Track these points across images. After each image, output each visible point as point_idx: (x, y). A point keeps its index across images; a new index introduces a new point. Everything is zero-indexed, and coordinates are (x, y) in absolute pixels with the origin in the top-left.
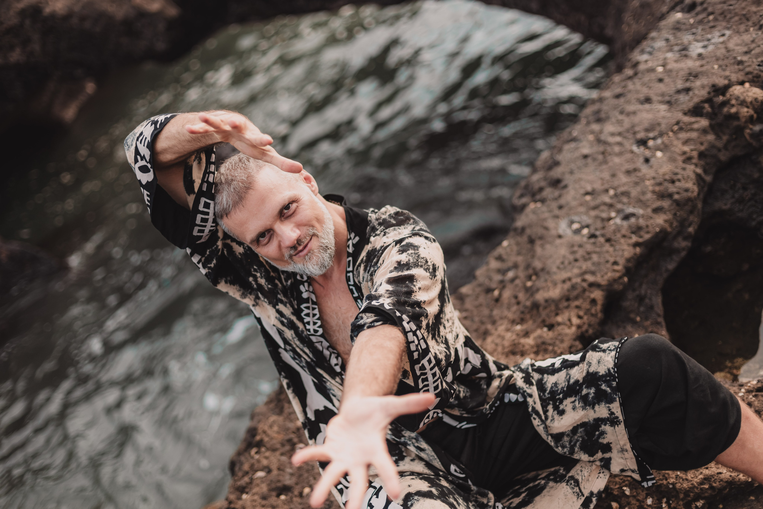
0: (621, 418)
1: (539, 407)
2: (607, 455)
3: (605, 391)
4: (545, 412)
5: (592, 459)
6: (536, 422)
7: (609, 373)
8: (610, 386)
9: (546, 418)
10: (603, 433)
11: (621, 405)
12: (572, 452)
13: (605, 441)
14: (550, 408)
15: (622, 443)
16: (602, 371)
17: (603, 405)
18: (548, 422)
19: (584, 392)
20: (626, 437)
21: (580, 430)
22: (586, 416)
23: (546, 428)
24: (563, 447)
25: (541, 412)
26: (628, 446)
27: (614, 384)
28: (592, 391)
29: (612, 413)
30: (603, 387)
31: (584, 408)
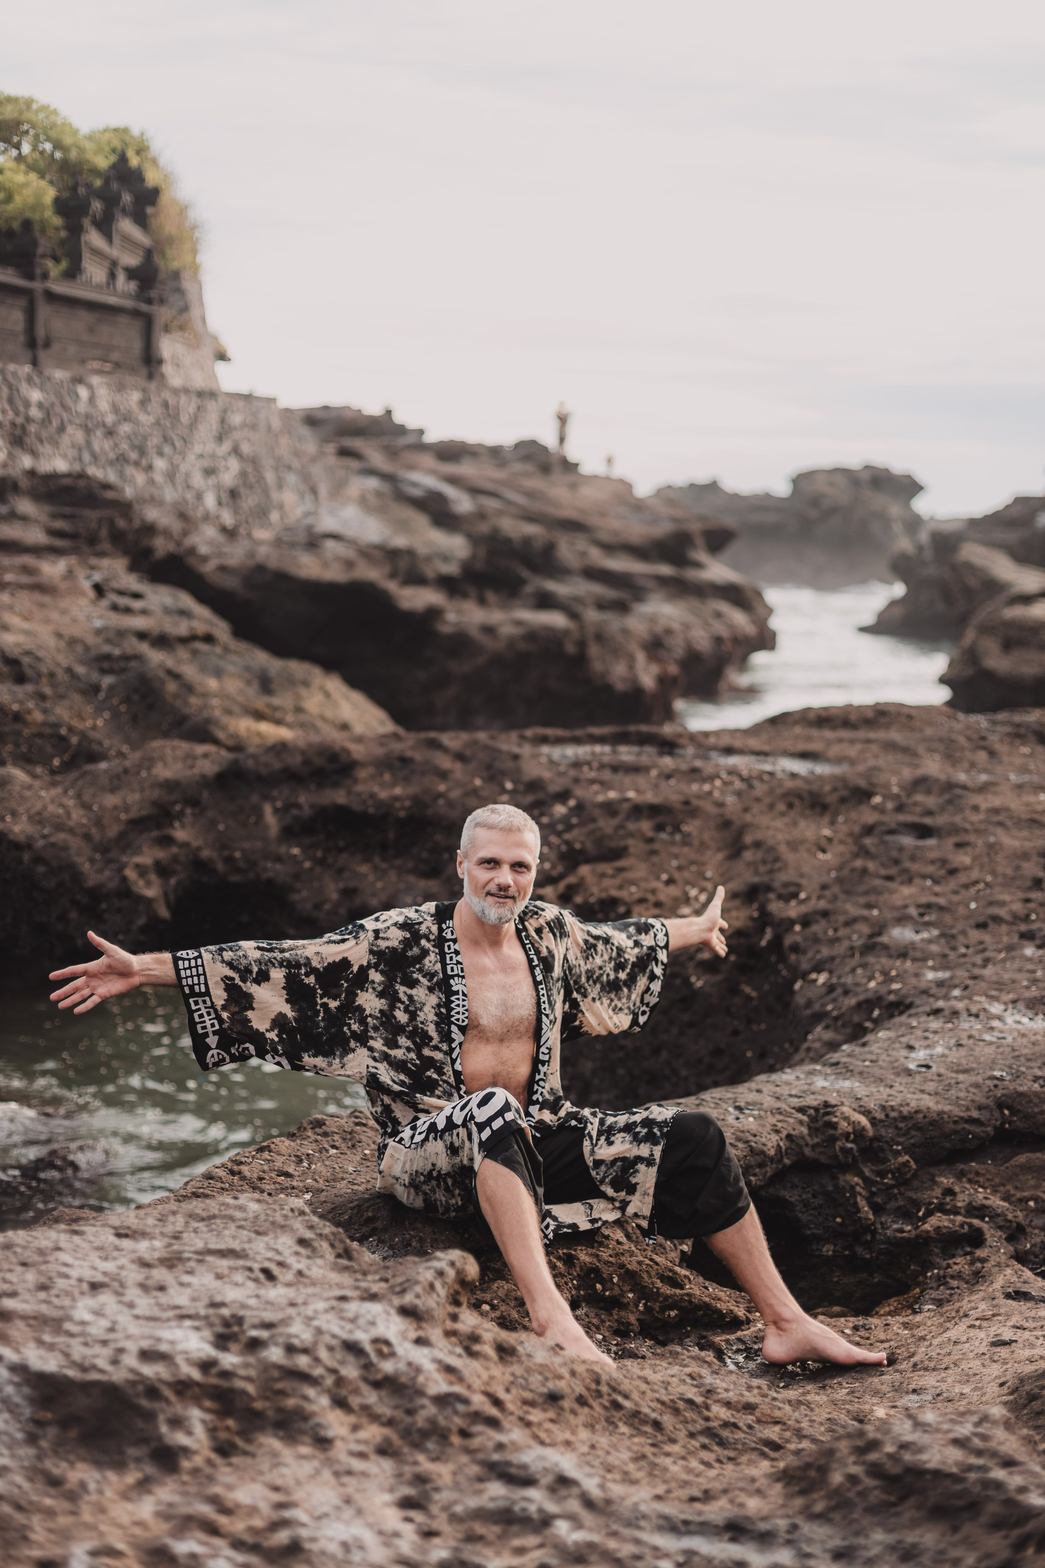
0: (658, 1161)
1: (594, 1134)
2: (629, 1198)
3: (655, 1134)
4: (598, 1140)
5: (615, 1195)
6: (586, 1143)
7: (665, 1121)
8: (661, 1131)
9: (596, 1144)
10: (637, 1171)
11: (663, 1151)
12: (602, 1181)
13: (633, 1180)
14: (603, 1138)
15: (648, 1185)
16: (660, 1119)
17: (648, 1145)
18: (596, 1149)
19: (638, 1129)
20: (654, 1180)
21: (619, 1164)
22: (630, 1150)
23: (592, 1152)
24: (597, 1174)
25: (595, 1137)
26: (651, 1191)
27: (665, 1130)
28: (645, 1130)
29: (652, 1155)
30: (656, 1130)
31: (631, 1143)
